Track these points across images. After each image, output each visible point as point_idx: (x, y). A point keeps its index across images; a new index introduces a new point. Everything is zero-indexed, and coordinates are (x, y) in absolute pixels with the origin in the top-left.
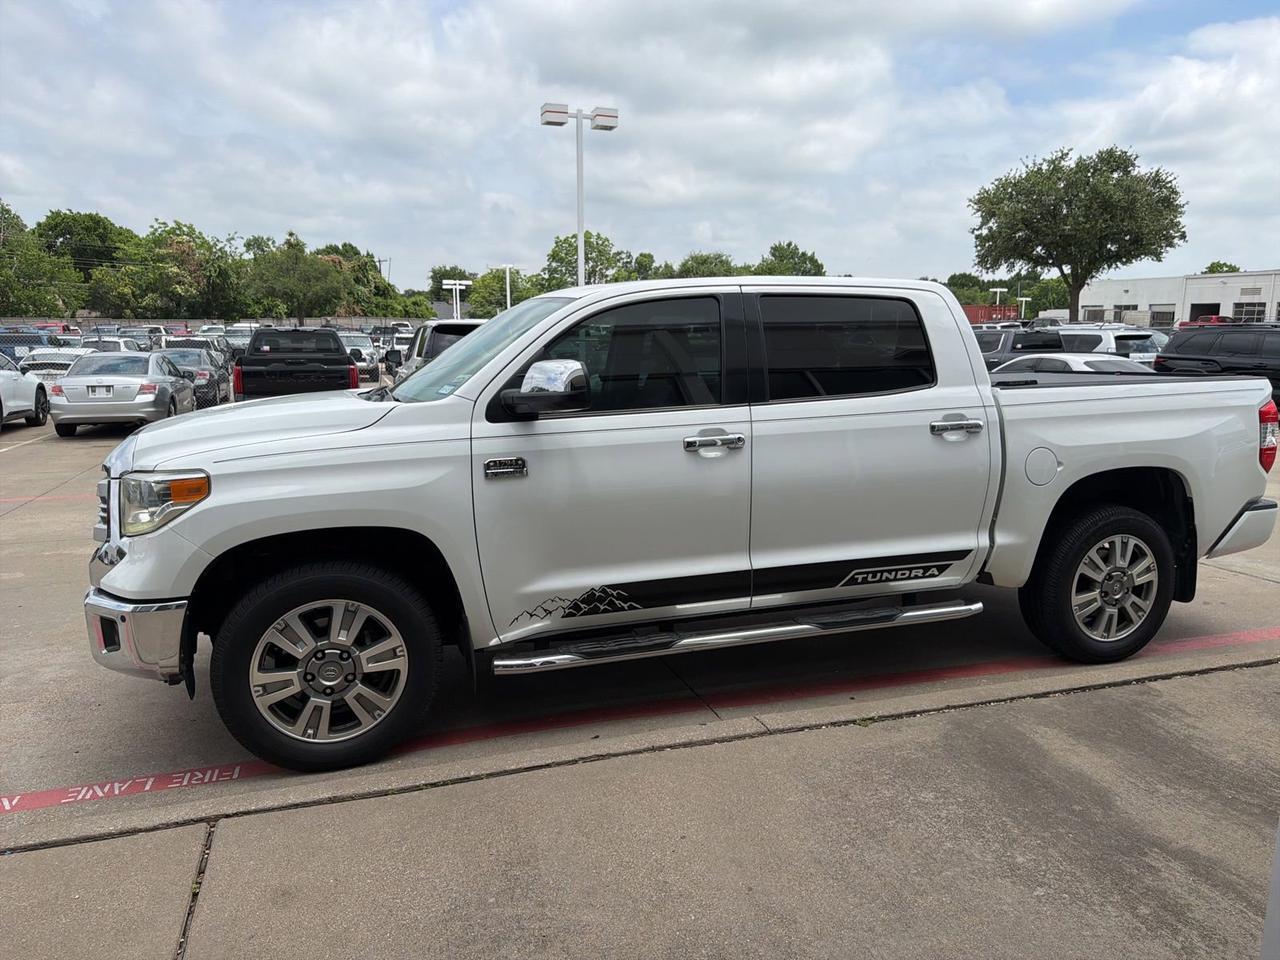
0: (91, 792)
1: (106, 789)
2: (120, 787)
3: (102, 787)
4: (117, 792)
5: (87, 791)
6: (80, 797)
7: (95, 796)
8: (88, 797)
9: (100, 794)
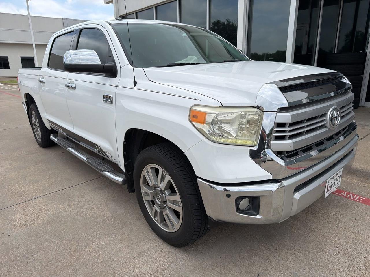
0: (354, 197)
1: (349, 196)
2: (344, 194)
3: (350, 197)
4: (346, 193)
5: (355, 198)
6: (358, 197)
7: (353, 195)
8: (355, 196)
9: (351, 195)
